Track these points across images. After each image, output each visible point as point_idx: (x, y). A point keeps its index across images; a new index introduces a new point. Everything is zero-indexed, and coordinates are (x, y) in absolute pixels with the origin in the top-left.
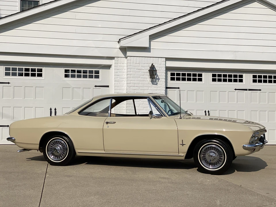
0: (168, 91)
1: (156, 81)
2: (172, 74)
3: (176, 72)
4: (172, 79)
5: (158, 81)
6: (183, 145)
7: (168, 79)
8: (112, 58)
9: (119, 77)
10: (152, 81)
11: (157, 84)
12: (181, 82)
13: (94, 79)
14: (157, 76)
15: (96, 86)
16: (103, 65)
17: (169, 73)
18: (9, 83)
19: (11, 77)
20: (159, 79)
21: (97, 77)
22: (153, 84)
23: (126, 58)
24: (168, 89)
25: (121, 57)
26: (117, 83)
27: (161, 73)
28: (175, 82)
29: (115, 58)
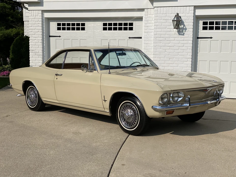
0: (199, 41)
1: (182, 32)
2: (205, 23)
3: (208, 21)
4: (205, 28)
5: (185, 32)
7: (200, 29)
8: (142, 10)
9: (148, 29)
10: (179, 32)
11: (183, 35)
12: (214, 31)
13: (128, 31)
14: (184, 26)
15: (130, 38)
16: (135, 18)
17: (201, 23)
18: (60, 36)
19: (61, 31)
20: (186, 29)
21: (131, 29)
22: (179, 34)
24: (199, 39)
25: (151, 8)
26: (146, 34)
27: (188, 22)
28: (208, 31)
29: (145, 10)
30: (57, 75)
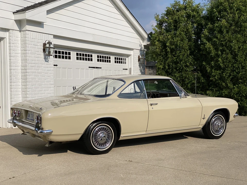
5: (49, 59)
6: (204, 118)
8: (6, 30)
9: (14, 52)
10: (45, 58)
22: (46, 61)
23: (20, 31)
25: (16, 30)
30: (151, 105)
